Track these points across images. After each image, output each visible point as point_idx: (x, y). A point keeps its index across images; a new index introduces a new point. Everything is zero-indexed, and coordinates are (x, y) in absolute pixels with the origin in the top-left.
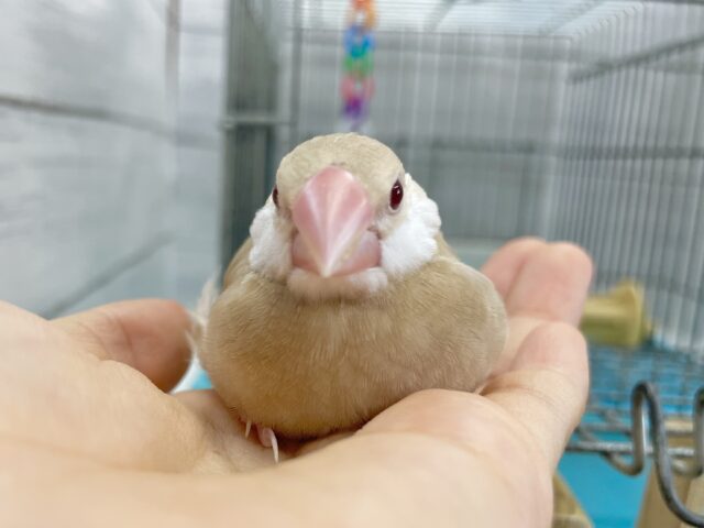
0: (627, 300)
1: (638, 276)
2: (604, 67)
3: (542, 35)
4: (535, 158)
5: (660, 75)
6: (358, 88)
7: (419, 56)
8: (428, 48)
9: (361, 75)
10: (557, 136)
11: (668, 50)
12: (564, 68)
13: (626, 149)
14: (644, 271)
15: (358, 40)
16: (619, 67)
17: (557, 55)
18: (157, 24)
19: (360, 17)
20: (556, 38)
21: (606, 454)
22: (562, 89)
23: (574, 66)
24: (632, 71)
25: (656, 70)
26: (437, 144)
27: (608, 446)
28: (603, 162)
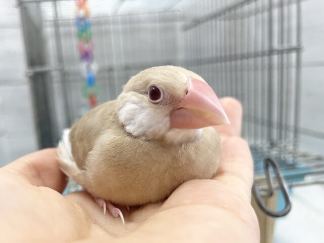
5: (223, 22)
7: (111, 27)
8: (115, 22)
9: (87, 40)
13: (221, 57)
15: (82, 23)
17: (173, 19)
19: (82, 13)
25: (220, 20)
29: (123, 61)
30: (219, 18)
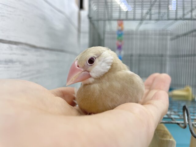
0: (188, 90)
1: (190, 85)
2: (178, 37)
3: (163, 30)
4: (164, 58)
5: (191, 38)
6: (120, 43)
7: (135, 36)
8: (136, 34)
9: (121, 41)
10: (168, 53)
11: (192, 32)
12: (169, 37)
13: (185, 55)
14: (191, 84)
15: (120, 33)
16: (182, 36)
17: (167, 34)
18: (75, 32)
19: (120, 28)
20: (166, 31)
21: (178, 124)
22: (169, 42)
23: (171, 37)
24: (184, 37)
25: (190, 37)
26: (140, 56)
27: (179, 122)
28: (180, 58)
29: (138, 52)
30: (187, 36)
